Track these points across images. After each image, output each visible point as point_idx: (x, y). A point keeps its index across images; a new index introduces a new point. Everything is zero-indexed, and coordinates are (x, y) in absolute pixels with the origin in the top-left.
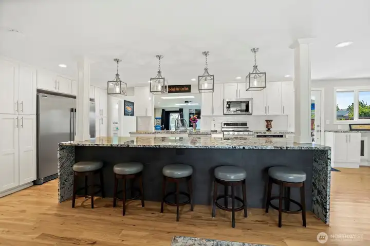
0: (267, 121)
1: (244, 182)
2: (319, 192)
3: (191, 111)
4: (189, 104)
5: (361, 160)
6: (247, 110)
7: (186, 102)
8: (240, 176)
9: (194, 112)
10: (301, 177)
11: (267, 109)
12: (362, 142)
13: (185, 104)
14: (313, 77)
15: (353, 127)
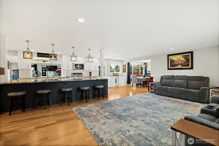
0: (90, 72)
1: (89, 89)
2: (106, 91)
3: (43, 66)
4: (46, 62)
5: (116, 84)
6: (83, 68)
7: (44, 61)
8: (88, 88)
9: (46, 67)
10: (102, 86)
11: (90, 68)
12: (116, 79)
13: (43, 62)
14: (105, 58)
15: (114, 74)
